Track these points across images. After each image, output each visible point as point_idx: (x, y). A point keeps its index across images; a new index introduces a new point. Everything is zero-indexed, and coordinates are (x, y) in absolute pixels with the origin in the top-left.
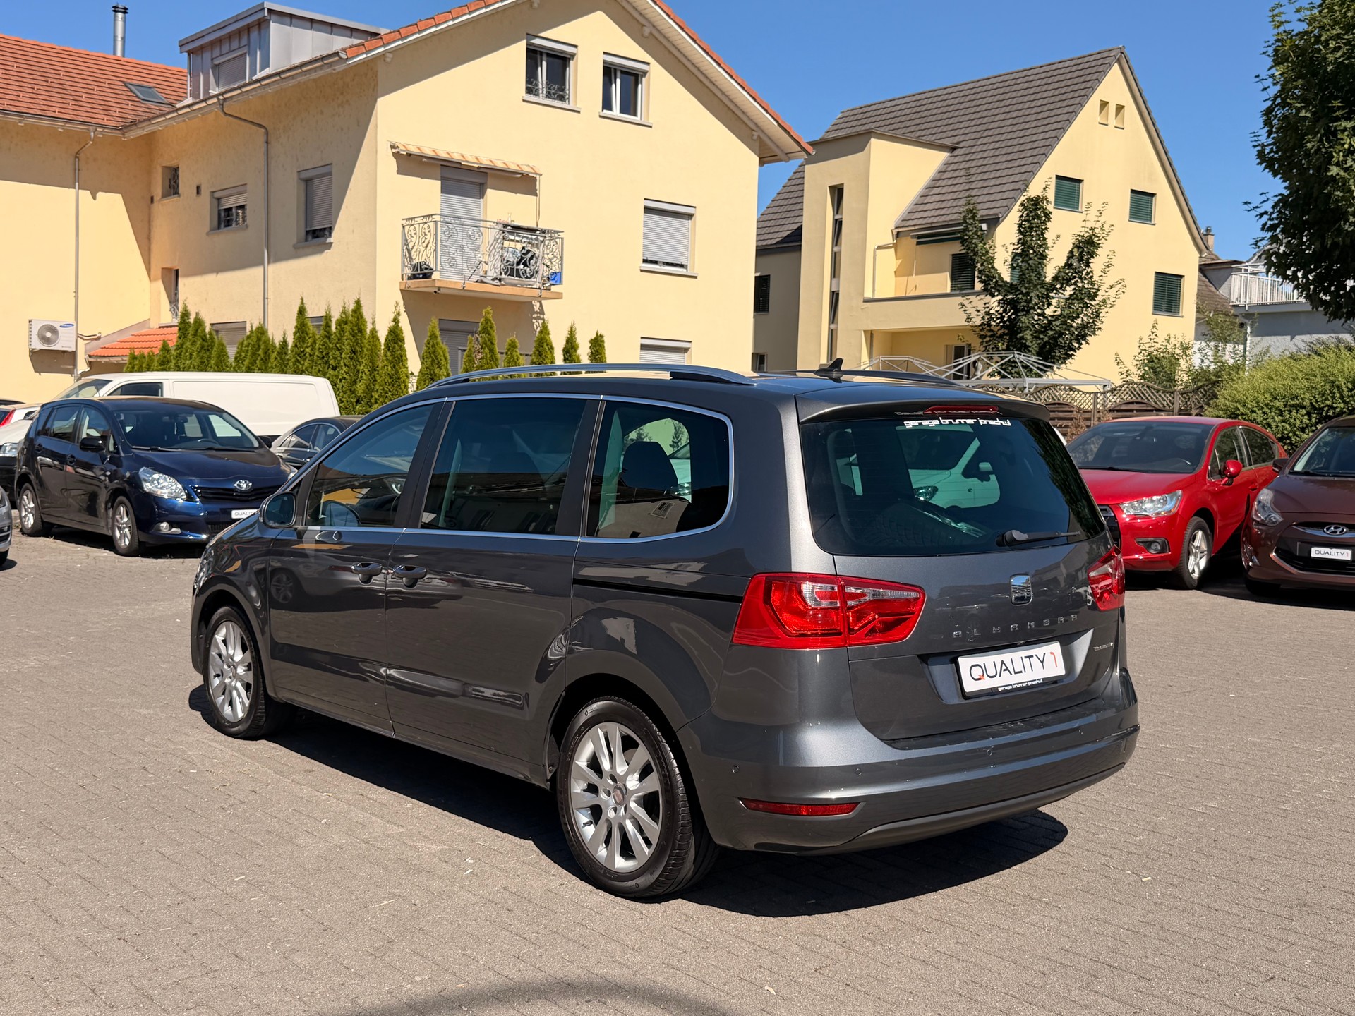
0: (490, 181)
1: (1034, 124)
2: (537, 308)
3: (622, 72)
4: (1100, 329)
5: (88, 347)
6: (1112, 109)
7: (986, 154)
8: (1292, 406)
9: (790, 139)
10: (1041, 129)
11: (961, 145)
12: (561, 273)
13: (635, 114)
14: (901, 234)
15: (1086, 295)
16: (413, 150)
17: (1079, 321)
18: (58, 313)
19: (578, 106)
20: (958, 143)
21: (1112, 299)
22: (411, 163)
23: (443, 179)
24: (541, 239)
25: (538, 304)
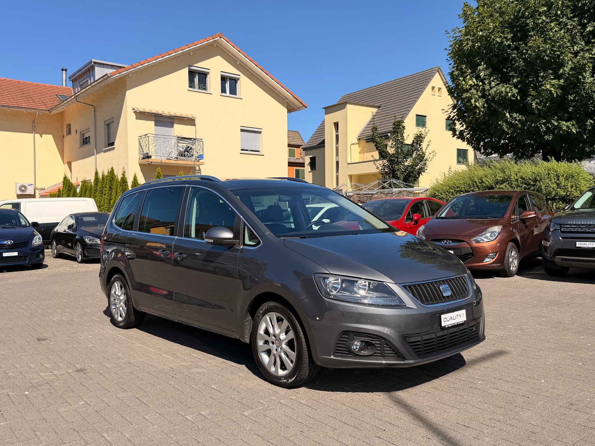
0: (175, 121)
1: (407, 96)
2: (197, 168)
3: (230, 79)
4: (426, 169)
5: (40, 192)
6: (436, 89)
7: (390, 108)
8: (458, 191)
9: (298, 102)
10: (410, 98)
11: (382, 106)
12: (203, 155)
13: (236, 95)
14: (360, 139)
15: (421, 158)
16: (142, 110)
17: (418, 167)
18: (27, 180)
19: (211, 92)
20: (381, 105)
21: (431, 158)
22: (141, 115)
23: (155, 121)
24: (194, 142)
25: (198, 167)
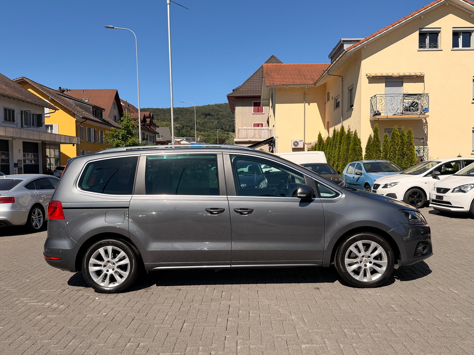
0: (404, 81)
2: (424, 121)
3: (463, 33)
5: (308, 146)
12: (428, 108)
13: (470, 47)
16: (374, 75)
18: (299, 137)
19: (442, 48)
22: (373, 79)
23: (386, 82)
24: (420, 97)
25: (425, 120)
